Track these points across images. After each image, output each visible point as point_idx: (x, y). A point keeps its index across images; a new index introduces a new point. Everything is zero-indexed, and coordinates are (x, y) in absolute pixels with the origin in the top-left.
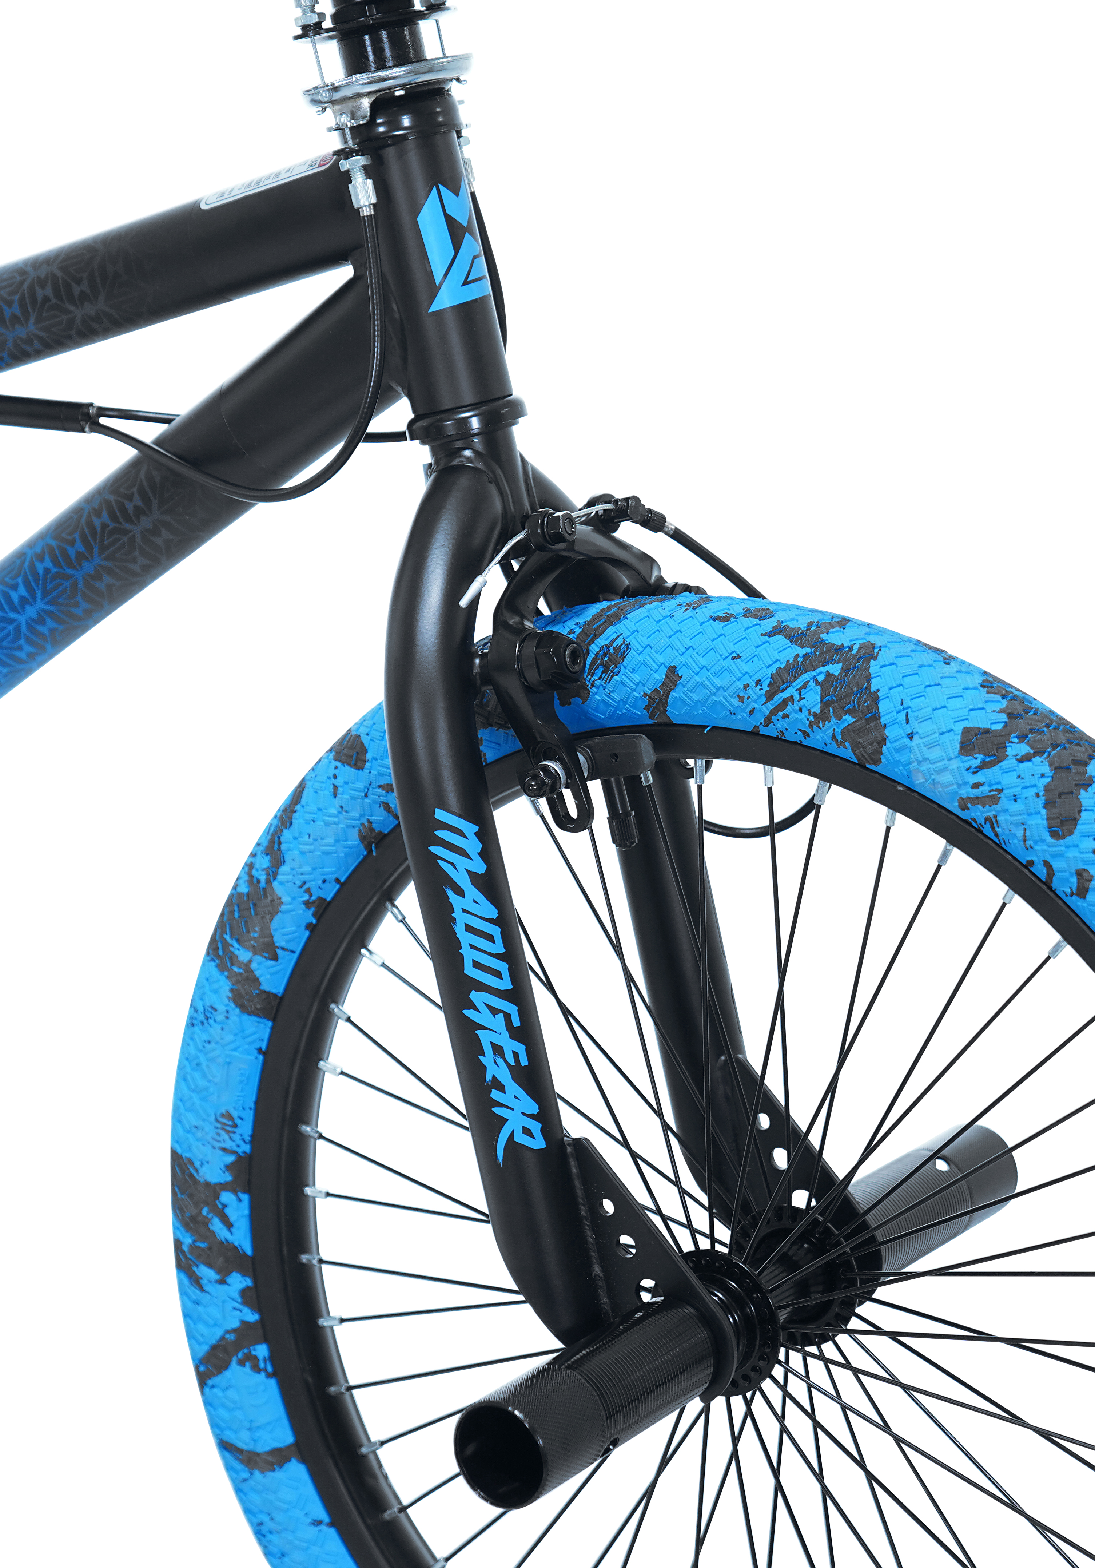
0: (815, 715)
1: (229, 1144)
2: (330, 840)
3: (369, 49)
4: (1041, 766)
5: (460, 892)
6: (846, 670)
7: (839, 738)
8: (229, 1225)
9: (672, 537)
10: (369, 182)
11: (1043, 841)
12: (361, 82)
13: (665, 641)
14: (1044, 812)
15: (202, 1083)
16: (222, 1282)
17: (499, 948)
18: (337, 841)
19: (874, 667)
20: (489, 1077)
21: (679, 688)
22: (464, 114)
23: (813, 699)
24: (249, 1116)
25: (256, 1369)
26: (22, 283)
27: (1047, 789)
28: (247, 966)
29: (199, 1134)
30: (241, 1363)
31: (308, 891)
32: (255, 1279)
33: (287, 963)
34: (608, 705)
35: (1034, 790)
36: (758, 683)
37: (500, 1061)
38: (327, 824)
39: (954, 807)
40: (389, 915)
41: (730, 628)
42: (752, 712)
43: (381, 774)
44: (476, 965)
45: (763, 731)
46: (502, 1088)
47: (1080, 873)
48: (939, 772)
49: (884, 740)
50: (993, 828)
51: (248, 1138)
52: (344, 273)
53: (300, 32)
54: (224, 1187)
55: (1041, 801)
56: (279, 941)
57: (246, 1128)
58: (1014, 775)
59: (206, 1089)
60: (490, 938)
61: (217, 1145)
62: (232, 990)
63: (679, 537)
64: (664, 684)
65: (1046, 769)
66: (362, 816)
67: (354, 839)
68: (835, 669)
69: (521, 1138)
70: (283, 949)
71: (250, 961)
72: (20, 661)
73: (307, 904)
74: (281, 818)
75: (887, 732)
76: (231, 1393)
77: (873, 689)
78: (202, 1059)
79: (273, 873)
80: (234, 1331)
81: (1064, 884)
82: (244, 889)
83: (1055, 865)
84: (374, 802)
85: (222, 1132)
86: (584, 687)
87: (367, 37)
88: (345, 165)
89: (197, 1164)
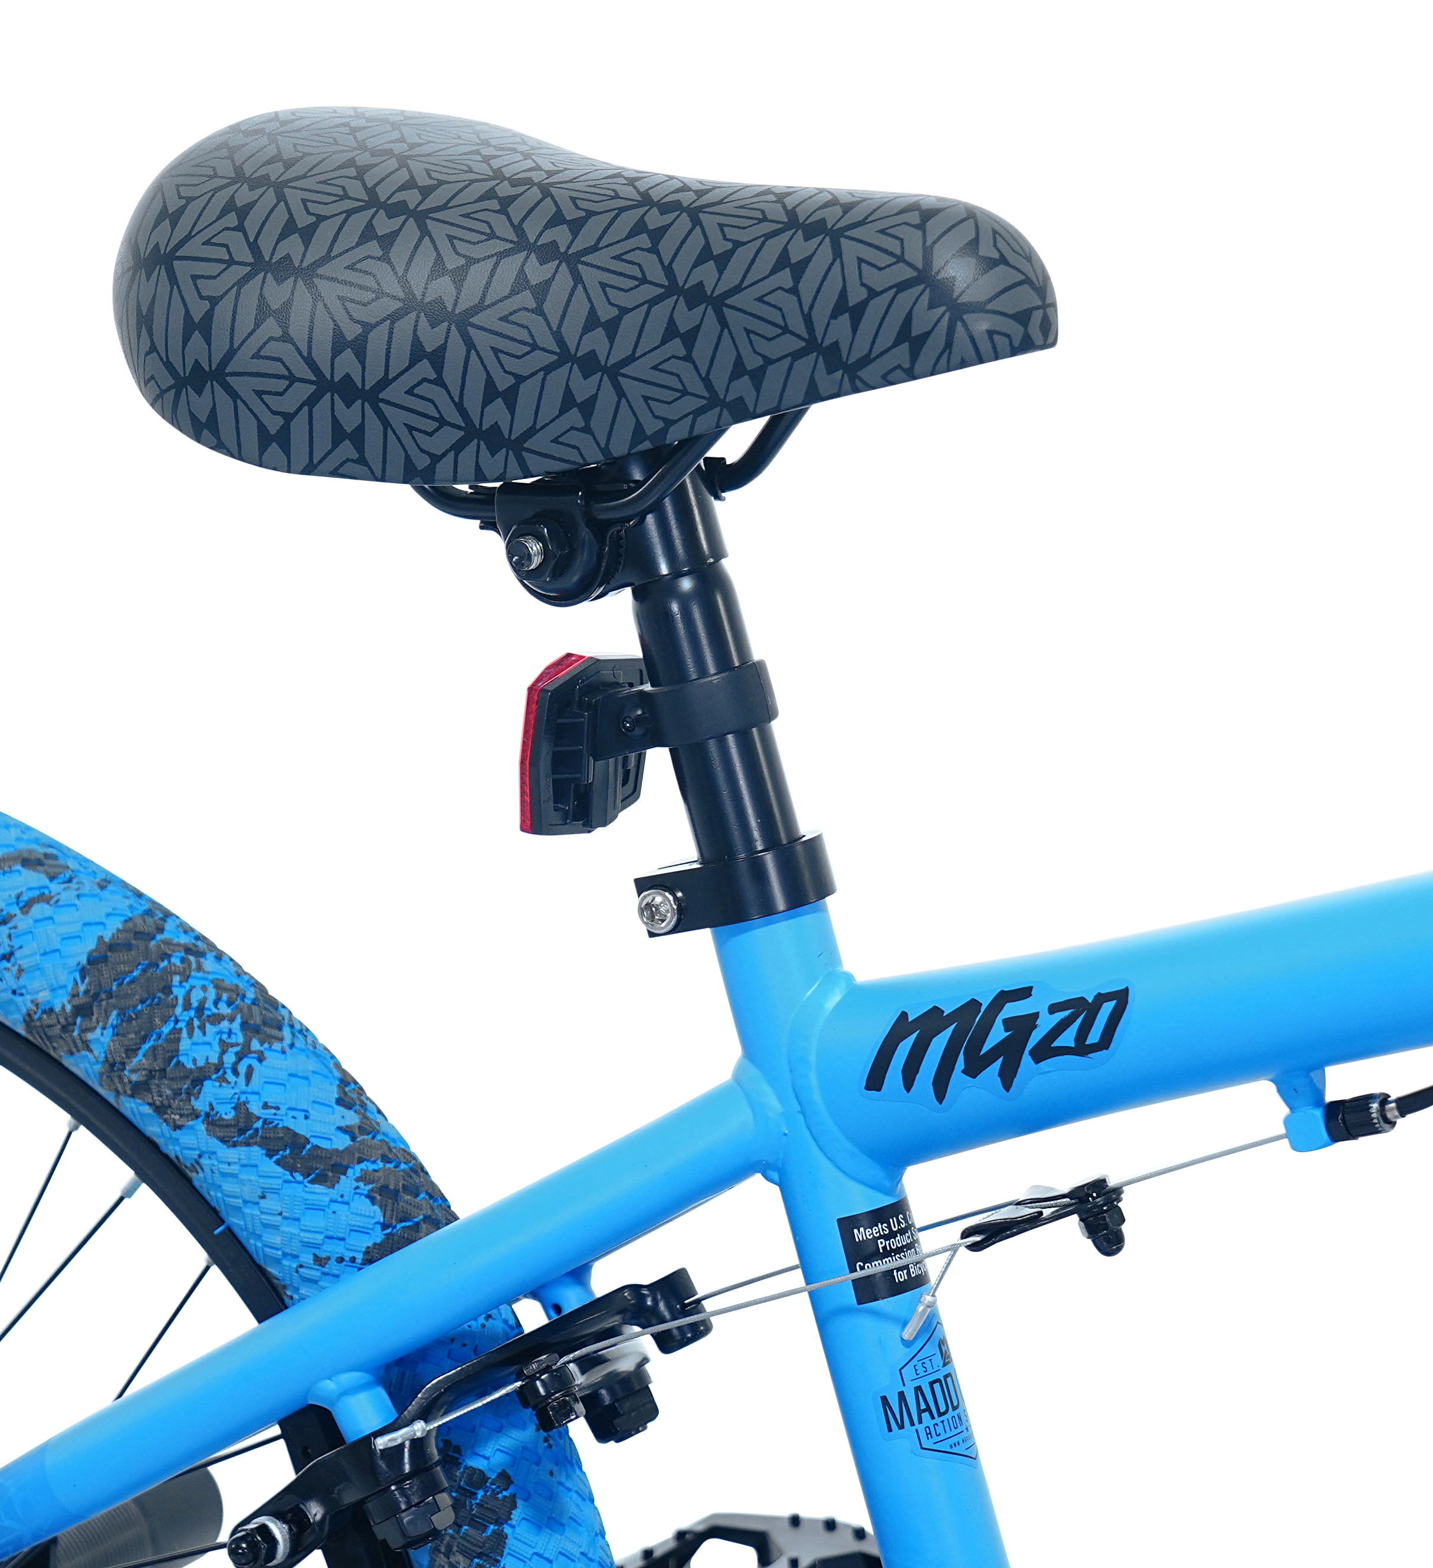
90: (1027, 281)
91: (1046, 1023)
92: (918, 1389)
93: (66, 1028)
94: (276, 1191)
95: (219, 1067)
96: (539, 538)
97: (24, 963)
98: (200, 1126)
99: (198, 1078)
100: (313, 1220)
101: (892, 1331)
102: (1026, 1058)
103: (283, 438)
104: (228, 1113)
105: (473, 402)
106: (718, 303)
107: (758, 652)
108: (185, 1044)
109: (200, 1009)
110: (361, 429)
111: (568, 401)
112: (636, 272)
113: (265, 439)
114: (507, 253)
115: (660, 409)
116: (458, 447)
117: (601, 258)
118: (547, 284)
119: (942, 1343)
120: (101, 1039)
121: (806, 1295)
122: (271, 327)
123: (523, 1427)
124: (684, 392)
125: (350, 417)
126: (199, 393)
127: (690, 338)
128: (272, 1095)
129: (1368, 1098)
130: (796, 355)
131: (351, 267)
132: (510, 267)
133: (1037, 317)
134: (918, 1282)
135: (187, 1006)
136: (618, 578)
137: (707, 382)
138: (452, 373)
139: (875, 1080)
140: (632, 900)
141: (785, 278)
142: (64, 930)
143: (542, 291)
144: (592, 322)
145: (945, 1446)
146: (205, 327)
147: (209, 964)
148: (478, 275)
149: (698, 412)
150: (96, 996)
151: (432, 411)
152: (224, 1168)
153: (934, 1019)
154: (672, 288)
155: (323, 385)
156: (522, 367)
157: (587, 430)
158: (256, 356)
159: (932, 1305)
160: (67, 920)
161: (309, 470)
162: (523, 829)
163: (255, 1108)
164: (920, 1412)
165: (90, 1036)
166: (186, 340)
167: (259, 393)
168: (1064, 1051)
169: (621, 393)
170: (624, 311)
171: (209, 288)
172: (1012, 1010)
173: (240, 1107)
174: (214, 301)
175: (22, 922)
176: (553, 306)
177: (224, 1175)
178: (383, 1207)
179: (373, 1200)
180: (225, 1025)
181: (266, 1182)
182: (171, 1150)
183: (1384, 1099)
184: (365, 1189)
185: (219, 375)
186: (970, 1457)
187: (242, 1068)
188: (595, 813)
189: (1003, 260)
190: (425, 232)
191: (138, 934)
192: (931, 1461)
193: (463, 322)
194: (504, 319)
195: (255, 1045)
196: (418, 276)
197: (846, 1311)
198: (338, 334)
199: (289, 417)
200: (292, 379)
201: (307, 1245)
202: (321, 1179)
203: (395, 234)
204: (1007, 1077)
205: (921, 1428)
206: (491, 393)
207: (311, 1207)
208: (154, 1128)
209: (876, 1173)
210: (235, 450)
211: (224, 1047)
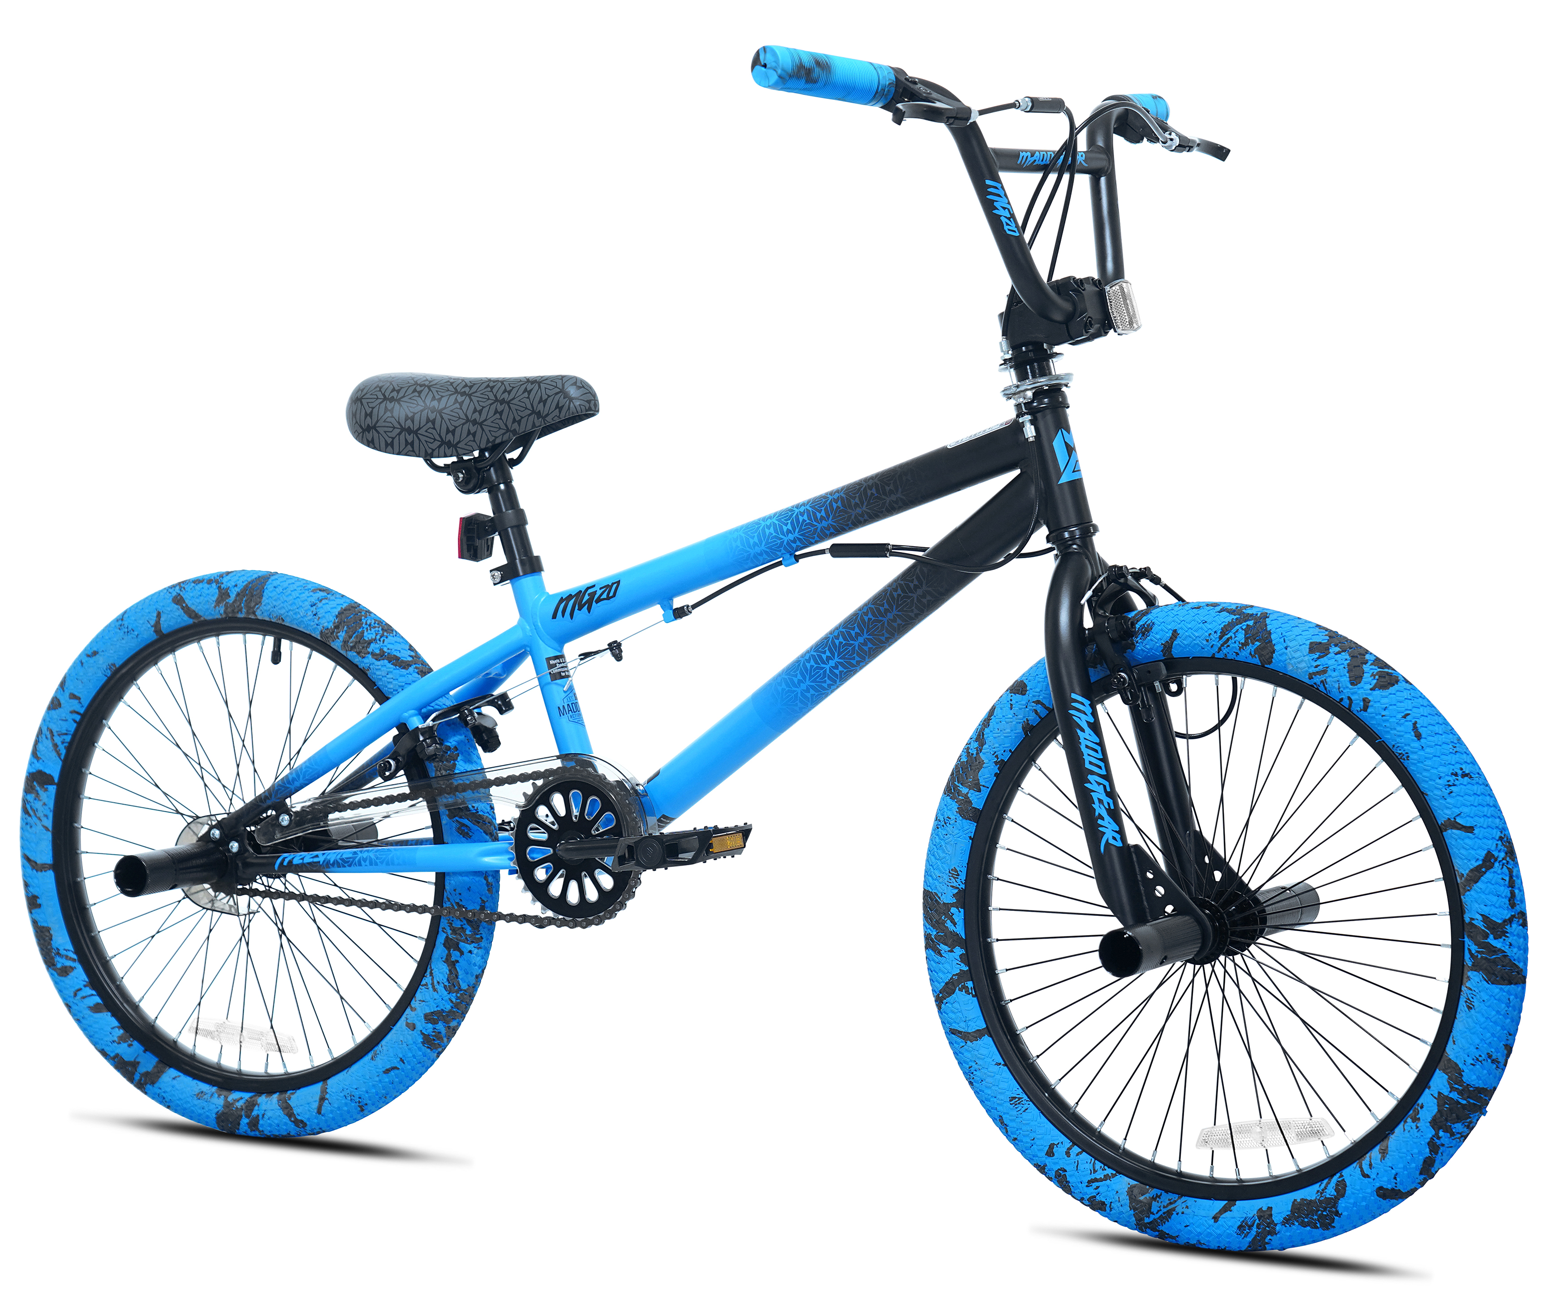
0: (1242, 644)
1: (955, 884)
2: (1009, 731)
3: (1029, 371)
4: (1345, 656)
5: (1083, 730)
6: (1255, 623)
7: (1253, 653)
8: (955, 924)
9: (1163, 587)
10: (1033, 427)
11: (1347, 687)
12: (1028, 384)
13: (1170, 619)
14: (1347, 675)
15: (942, 855)
16: (952, 951)
17: (1100, 756)
18: (1012, 730)
19: (1268, 621)
20: (1097, 814)
21: (1178, 639)
22: (1070, 400)
23: (1241, 637)
24: (964, 870)
25: (968, 992)
26: (860, 489)
27: (1348, 665)
28: (966, 796)
29: (941, 880)
30: (960, 990)
31: (997, 756)
32: (966, 951)
33: (985, 793)
34: (1144, 651)
35: (1343, 666)
36: (1215, 632)
37: (1102, 806)
38: (1007, 723)
39: (1305, 679)
40: (1033, 767)
41: (1200, 611)
42: (1212, 646)
43: (1034, 696)
44: (1091, 763)
45: (1217, 656)
46: (1103, 819)
47: (1364, 700)
48: (1299, 663)
49: (1274, 651)
50: (1324, 685)
51: (964, 882)
52: (1017, 472)
53: (1003, 362)
54: (953, 905)
55: (1346, 670)
56: (982, 782)
57: (963, 876)
58: (1334, 660)
59: (945, 858)
60: (1096, 751)
61: (949, 884)
62: (958, 808)
63: (1166, 587)
64: (1171, 638)
65: (1348, 657)
66: (1024, 717)
67: (1019, 729)
68: (1251, 623)
69: (1111, 841)
70: (983, 786)
71: (968, 793)
72: (853, 666)
73: (996, 763)
74: (983, 724)
75: (1275, 647)
76: (956, 1005)
77: (1268, 629)
78: (943, 843)
79: (979, 750)
80: (957, 974)
81: (1357, 707)
82: (964, 759)
83: (1353, 698)
84: (1030, 710)
85: (952, 878)
86: (1133, 644)
87: (1028, 367)
88: (1021, 420)
89: (940, 895)
90: (590, 393)
91: (599, 592)
92: (568, 705)
93: (332, 633)
94: (391, 672)
95: (375, 639)
96: (462, 473)
97: (320, 616)
98: (370, 656)
99: (369, 643)
100: (401, 679)
101: (561, 689)
102: (594, 603)
103: (392, 445)
104: (378, 652)
105: (443, 434)
106: (508, 403)
107: (522, 507)
108: (366, 634)
109: (370, 625)
110: (413, 442)
111: (469, 433)
112: (487, 397)
113: (387, 445)
114: (452, 394)
115: (493, 434)
116: (439, 447)
117: (478, 394)
118: (463, 402)
119: (575, 694)
120: (342, 635)
121: (537, 679)
122: (388, 414)
123: (461, 735)
124: (500, 428)
125: (410, 438)
126: (369, 433)
127: (501, 413)
128: (390, 646)
129: (683, 607)
130: (529, 415)
131: (410, 398)
132: (453, 398)
133: (593, 402)
134: (568, 676)
135: (366, 624)
136: (484, 486)
137: (506, 426)
138: (437, 426)
139: (554, 616)
140: (489, 574)
141: (526, 395)
142: (331, 606)
143: (461, 404)
144: (475, 411)
145: (576, 721)
146: (371, 415)
147: (372, 615)
148: (444, 400)
149: (504, 434)
150: (340, 623)
151: (432, 437)
152: (377, 667)
153: (570, 597)
154: (496, 400)
155: (403, 429)
156: (456, 424)
157: (474, 441)
158: (385, 421)
159: (572, 682)
160: (332, 604)
161: (399, 454)
162: (459, 557)
163: (385, 649)
164: (569, 712)
165: (339, 634)
166: (365, 418)
167: (385, 432)
168: (604, 599)
169: (483, 430)
170: (483, 407)
171: (371, 405)
172: (590, 591)
173: (381, 650)
174: (373, 408)
175: (320, 605)
176: (464, 407)
177: (377, 669)
179: (418, 674)
180: (377, 629)
181: (388, 670)
182: (361, 666)
183: (688, 606)
184: (416, 671)
185: (374, 427)
186: (583, 725)
187: (382, 640)
188: (478, 556)
189: (583, 387)
190: (430, 390)
191: (352, 607)
192: (572, 725)
193: (440, 412)
194: (451, 411)
195: (385, 634)
196: (428, 401)
197: (549, 683)
198: (407, 416)
199: (393, 438)
200: (394, 428)
201: (400, 686)
202: (404, 668)
203: (422, 391)
204: (589, 610)
205: (569, 716)
206: (448, 431)
207: (401, 676)
208: (357, 660)
209: (556, 645)
210: (378, 448)
211: (377, 635)
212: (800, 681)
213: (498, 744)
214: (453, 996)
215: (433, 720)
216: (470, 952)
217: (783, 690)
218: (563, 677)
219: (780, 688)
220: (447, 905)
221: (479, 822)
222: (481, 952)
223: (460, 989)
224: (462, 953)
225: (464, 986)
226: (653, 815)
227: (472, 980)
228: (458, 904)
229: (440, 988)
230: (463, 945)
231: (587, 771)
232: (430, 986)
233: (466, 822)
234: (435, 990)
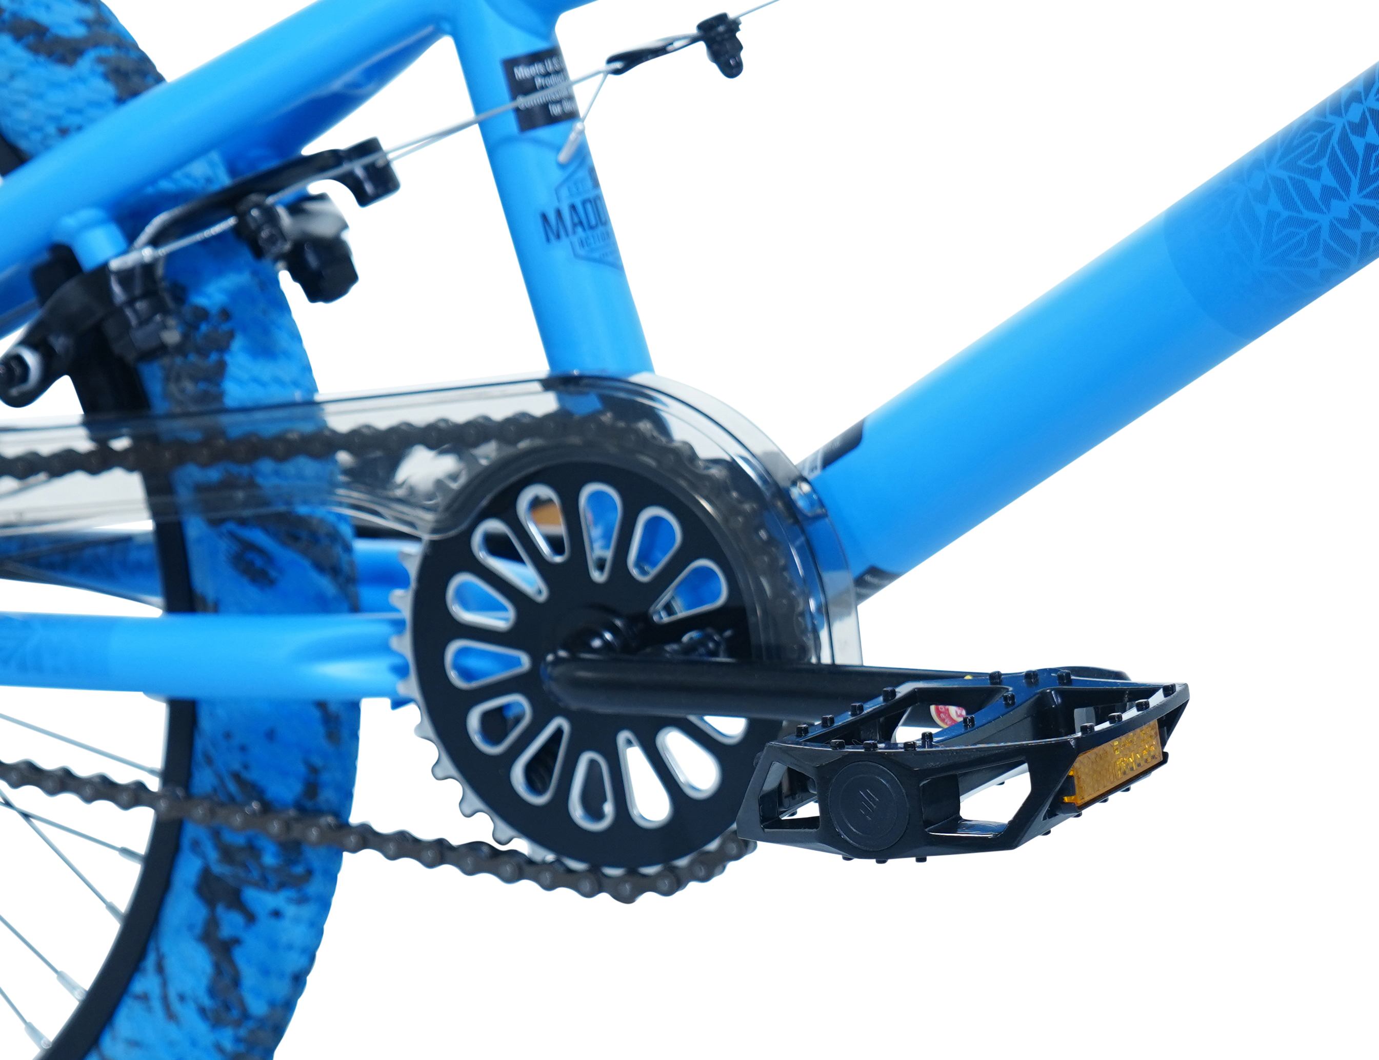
92: (573, 207)
94: (23, 73)
100: (57, 97)
101: (548, 156)
119: (592, 171)
121: (476, 127)
123: (239, 270)
134: (572, 116)
145: (596, 255)
159: (582, 132)
164: (574, 225)
178: (117, 85)
181: (14, 65)
192: (584, 270)
202: (62, 62)
205: (575, 239)
209: (533, 19)
212: (1329, 194)
213: (350, 277)
214: (227, 1037)
215: (155, 242)
216: (276, 914)
217: (1272, 216)
218: (553, 120)
219: (1261, 212)
220: (204, 780)
221: (296, 538)
222: (307, 911)
223: (245, 1015)
224: (251, 918)
225: (258, 1007)
226: (841, 564)
227: (281, 989)
228: (237, 777)
229: (189, 1015)
230: (253, 896)
231: (637, 432)
232: (157, 1004)
233: (258, 537)
234: (171, 1015)
